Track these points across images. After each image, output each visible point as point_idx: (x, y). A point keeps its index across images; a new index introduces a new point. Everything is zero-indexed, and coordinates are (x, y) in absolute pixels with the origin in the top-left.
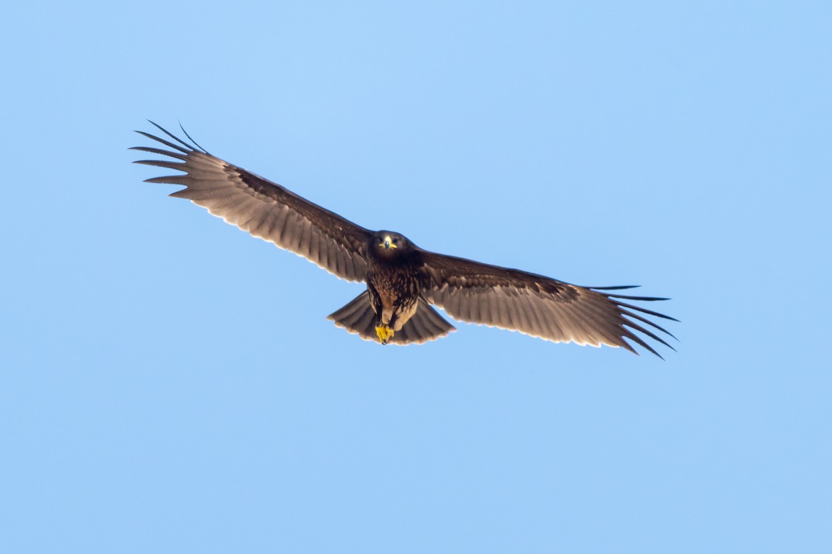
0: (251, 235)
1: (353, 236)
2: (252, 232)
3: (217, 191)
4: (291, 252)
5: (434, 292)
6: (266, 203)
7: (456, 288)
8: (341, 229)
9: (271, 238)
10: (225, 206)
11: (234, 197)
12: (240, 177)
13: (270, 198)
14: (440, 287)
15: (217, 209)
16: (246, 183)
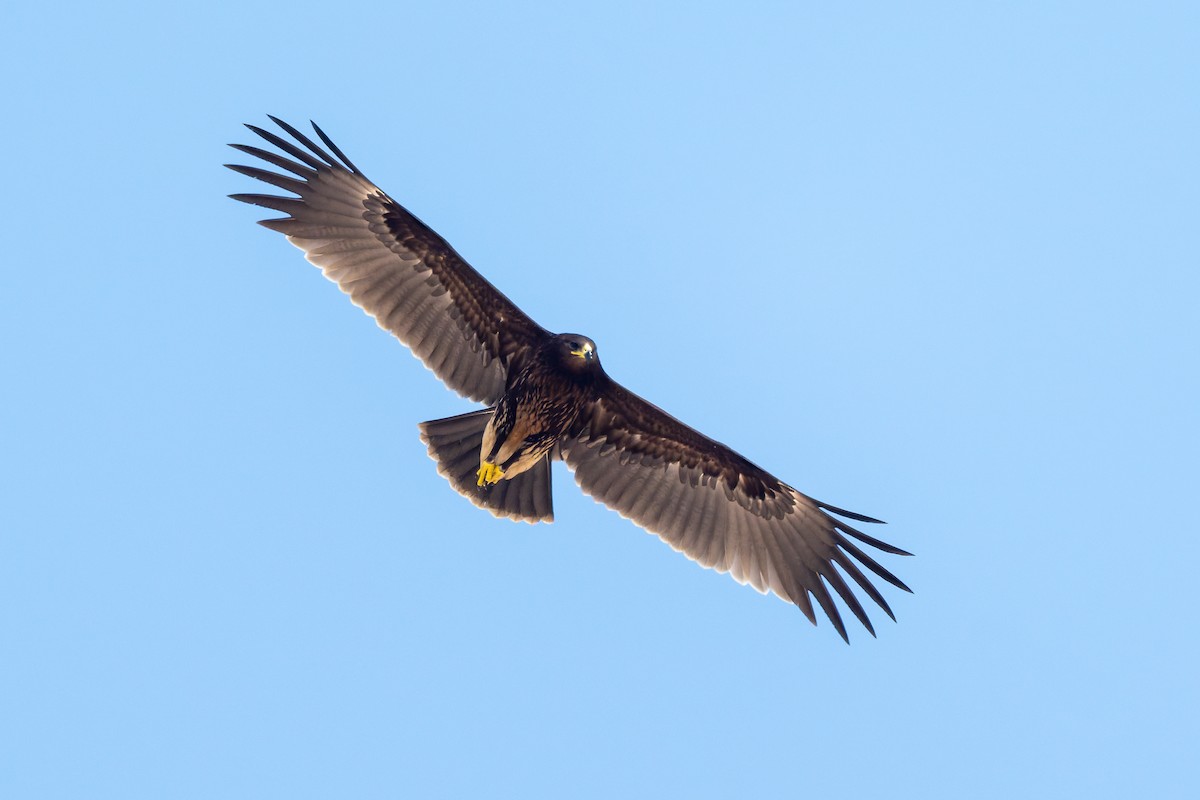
0: (352, 301)
1: (513, 332)
2: (354, 296)
3: (334, 229)
4: (393, 336)
5: (578, 444)
6: (401, 260)
7: (614, 448)
8: (502, 319)
9: (375, 311)
10: (336, 252)
11: (357, 243)
12: (385, 215)
13: (414, 255)
14: (592, 439)
15: (320, 256)
16: (389, 226)
